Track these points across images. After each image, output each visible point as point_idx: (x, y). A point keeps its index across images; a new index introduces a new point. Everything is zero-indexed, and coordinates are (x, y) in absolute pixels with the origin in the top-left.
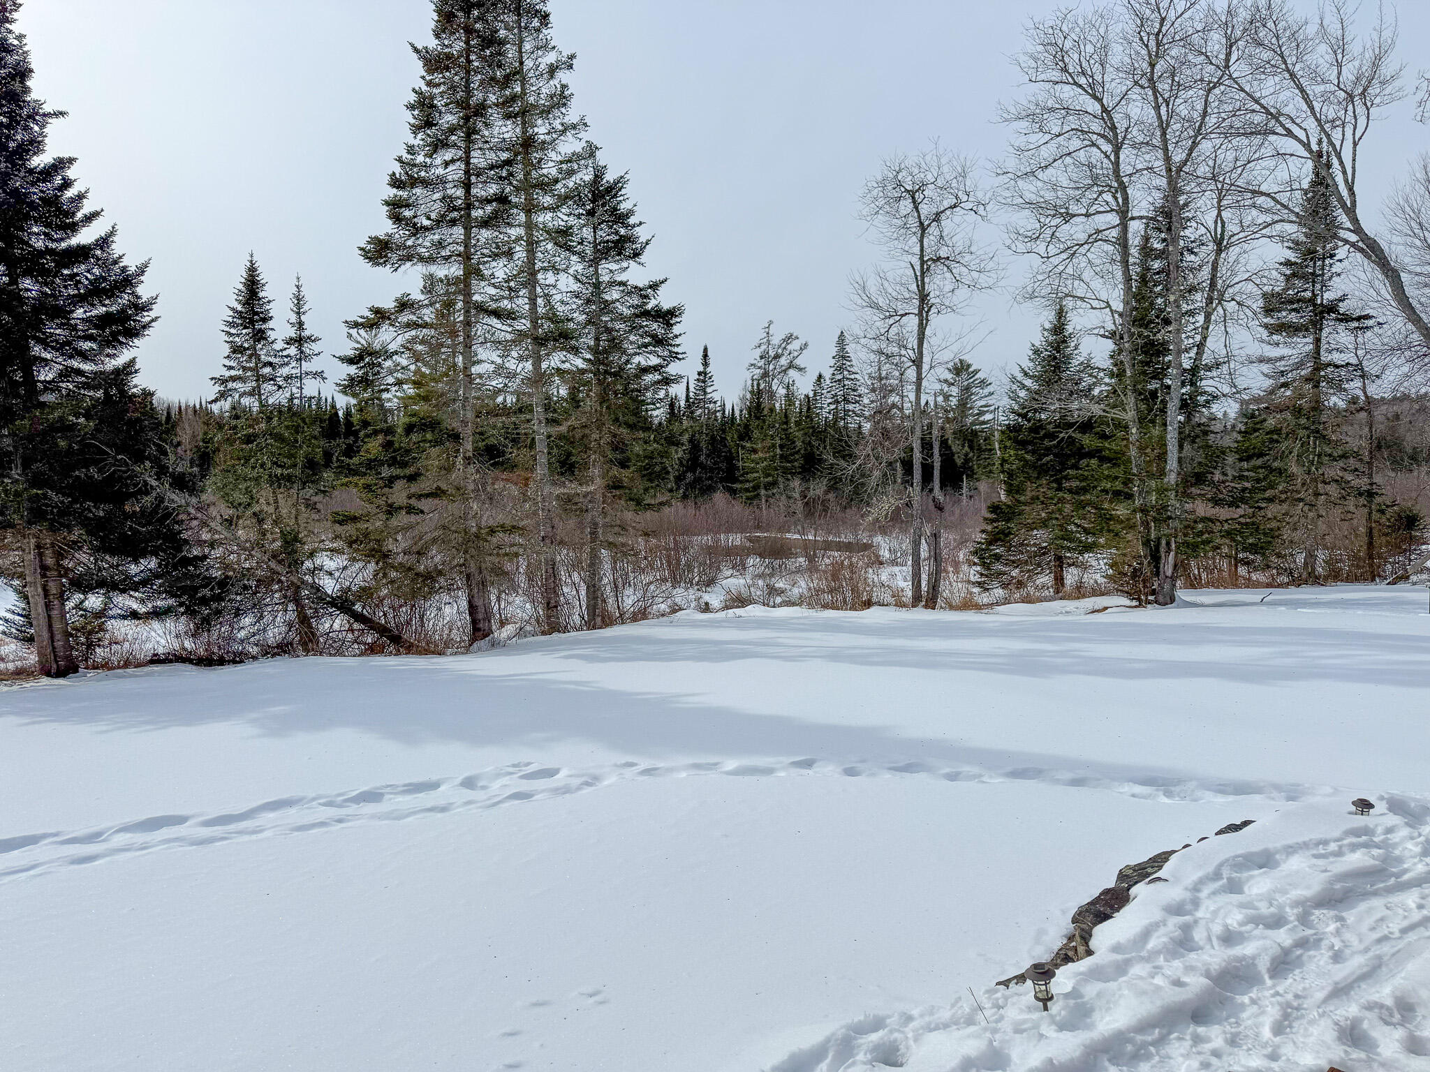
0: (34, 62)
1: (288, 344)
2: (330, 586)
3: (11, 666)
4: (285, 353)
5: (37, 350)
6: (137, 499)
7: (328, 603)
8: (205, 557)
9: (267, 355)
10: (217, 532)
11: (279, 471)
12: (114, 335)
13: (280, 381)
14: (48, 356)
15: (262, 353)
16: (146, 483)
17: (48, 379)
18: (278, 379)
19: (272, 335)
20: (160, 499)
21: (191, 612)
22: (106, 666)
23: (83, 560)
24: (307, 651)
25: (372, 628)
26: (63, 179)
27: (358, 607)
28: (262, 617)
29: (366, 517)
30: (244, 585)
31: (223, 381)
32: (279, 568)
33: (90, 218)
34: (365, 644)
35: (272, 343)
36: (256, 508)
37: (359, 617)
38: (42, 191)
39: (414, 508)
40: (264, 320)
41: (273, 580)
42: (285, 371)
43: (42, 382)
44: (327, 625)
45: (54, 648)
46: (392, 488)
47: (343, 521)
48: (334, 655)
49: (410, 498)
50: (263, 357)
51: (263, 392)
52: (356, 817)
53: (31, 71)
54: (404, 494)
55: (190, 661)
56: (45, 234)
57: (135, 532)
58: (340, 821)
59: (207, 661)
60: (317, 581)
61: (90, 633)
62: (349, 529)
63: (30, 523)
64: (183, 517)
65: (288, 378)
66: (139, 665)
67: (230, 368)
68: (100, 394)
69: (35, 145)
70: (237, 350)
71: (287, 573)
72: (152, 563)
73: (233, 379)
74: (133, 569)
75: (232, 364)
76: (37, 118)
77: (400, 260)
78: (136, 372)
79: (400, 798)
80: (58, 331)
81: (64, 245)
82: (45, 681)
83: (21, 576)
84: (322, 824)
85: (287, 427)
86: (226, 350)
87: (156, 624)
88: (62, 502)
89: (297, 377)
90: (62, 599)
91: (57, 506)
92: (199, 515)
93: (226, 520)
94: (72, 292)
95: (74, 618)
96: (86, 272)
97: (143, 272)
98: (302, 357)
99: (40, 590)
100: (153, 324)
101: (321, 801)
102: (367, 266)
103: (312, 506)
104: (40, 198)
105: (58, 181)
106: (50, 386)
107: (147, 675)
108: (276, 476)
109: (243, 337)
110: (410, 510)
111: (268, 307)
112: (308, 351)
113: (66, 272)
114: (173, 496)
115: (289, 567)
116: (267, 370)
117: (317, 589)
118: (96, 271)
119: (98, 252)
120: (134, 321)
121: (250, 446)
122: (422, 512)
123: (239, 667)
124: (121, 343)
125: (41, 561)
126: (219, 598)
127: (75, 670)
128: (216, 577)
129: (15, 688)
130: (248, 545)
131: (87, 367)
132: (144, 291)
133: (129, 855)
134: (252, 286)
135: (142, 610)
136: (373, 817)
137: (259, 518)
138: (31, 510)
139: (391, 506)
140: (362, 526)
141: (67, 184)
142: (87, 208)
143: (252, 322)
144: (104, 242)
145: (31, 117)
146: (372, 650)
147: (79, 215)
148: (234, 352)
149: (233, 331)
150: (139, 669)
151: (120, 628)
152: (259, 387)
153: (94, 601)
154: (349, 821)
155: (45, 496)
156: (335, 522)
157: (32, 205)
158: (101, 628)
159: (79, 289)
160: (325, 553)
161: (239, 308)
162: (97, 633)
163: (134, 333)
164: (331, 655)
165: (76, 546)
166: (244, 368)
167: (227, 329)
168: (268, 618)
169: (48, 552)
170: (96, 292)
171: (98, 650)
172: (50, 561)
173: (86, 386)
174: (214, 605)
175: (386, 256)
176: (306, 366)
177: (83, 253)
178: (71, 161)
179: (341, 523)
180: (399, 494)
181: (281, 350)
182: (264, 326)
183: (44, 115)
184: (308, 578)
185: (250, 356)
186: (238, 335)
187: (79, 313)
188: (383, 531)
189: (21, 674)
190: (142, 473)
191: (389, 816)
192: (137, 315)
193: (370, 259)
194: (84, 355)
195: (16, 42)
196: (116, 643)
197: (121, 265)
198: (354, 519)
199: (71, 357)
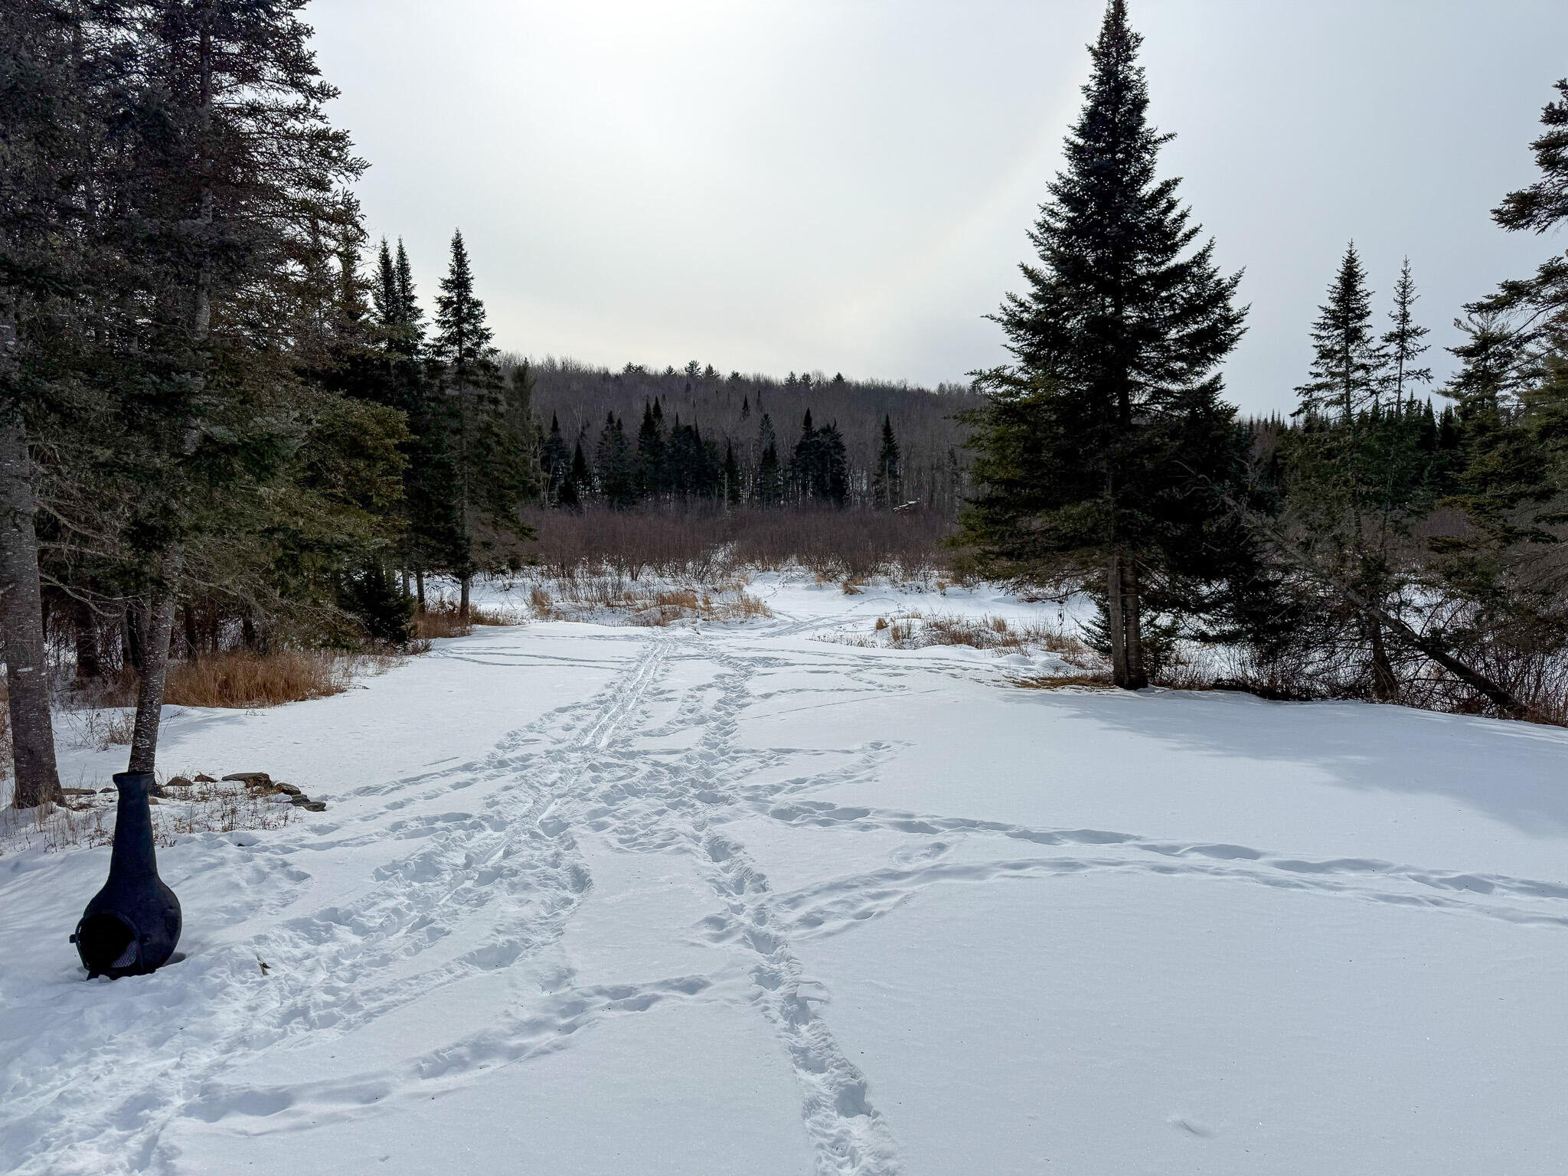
0: (1151, 93)
1: (1387, 340)
2: (1417, 625)
3: (1090, 673)
4: (1382, 352)
5: (1134, 375)
6: (1214, 520)
7: (1416, 644)
8: (1277, 583)
9: (1361, 356)
10: (1291, 556)
11: (1364, 489)
12: (1204, 352)
13: (1374, 385)
14: (1142, 380)
15: (1355, 354)
16: (1224, 503)
17: (1141, 402)
18: (1372, 383)
19: (1367, 333)
20: (1237, 519)
21: (1257, 641)
22: (1170, 684)
23: (1159, 580)
24: (1384, 698)
25: (1467, 681)
26: (1168, 202)
27: (1452, 654)
28: (1333, 653)
29: (1476, 544)
30: (1317, 616)
31: (1309, 391)
32: (1358, 600)
33: (1188, 237)
34: (1459, 700)
35: (1368, 342)
36: (1337, 531)
37: (1453, 666)
38: (1149, 218)
39: (1543, 534)
40: (1361, 317)
41: (1350, 613)
42: (1381, 373)
43: (1135, 405)
44: (1411, 671)
45: (1128, 661)
46: (1514, 508)
47: (1443, 547)
48: (1418, 707)
49: (1537, 521)
50: (1355, 359)
51: (1352, 399)
52: (1455, 903)
53: (1147, 101)
54: (1531, 515)
55: (1254, 691)
56: (1148, 260)
57: (1210, 552)
58: (1436, 903)
59: (1270, 693)
60: (1402, 618)
61: (1160, 649)
62: (1452, 559)
63: (1115, 541)
64: (1257, 538)
65: (1384, 381)
66: (1202, 688)
67: (1318, 375)
68: (1186, 413)
69: (1146, 173)
70: (1326, 354)
71: (1368, 606)
72: (1223, 586)
73: (1319, 387)
74: (1204, 590)
75: (1320, 370)
76: (1149, 146)
77: (1550, 216)
78: (1221, 388)
79: (1517, 896)
80: (1153, 354)
81: (1163, 268)
82: (1119, 691)
83: (1105, 591)
84: (1414, 901)
85: (1380, 439)
86: (1314, 354)
87: (1220, 648)
88: (1146, 522)
89: (1394, 379)
90: (1138, 615)
91: (1141, 526)
92: (1275, 537)
93: (1302, 543)
94: (1167, 313)
95: (1146, 633)
96: (1181, 292)
97: (1236, 282)
98: (1404, 354)
99: (1119, 604)
100: (1241, 336)
101: (1412, 874)
102: (1503, 232)
103: (1401, 529)
104: (1147, 225)
105: (1163, 204)
106: (1141, 410)
107: (1212, 699)
108: (1360, 494)
109: (1334, 340)
110: (1537, 537)
111: (1366, 301)
112: (1411, 347)
113: (1164, 294)
114: (1250, 517)
115: (1371, 599)
116: (1360, 374)
117: (1400, 627)
118: (1192, 289)
119: (1195, 270)
120: (1224, 335)
121: (1333, 461)
122: (1555, 540)
123: (1307, 706)
124: (1209, 359)
125: (1122, 577)
126: (1289, 628)
127: (1145, 686)
128: (1287, 605)
129: (1094, 693)
130: (1325, 571)
131: (1175, 387)
132: (1235, 304)
133: (1204, 876)
134: (1350, 277)
135: (1212, 633)
136: (1479, 909)
137: (1339, 542)
138: (1117, 529)
139: (1510, 530)
140: (1467, 554)
141: (1171, 205)
142: (1188, 226)
143: (1346, 320)
144: (1201, 258)
145: (1144, 147)
146: (1469, 707)
147: (1180, 235)
148: (1322, 357)
149: (1323, 333)
150: (1204, 692)
151: (1186, 648)
152: (1348, 394)
153: (1164, 620)
154: (1448, 906)
155: (1132, 515)
156: (1432, 549)
157: (1141, 235)
158: (1168, 647)
159: (1174, 310)
160: (1413, 586)
161: (1332, 306)
162: (1164, 651)
163: (1222, 348)
164: (1413, 705)
165: (1152, 564)
166: (1333, 375)
167: (1316, 332)
168: (1340, 655)
169: (1129, 570)
170: (1192, 309)
171: (1165, 669)
172: (1129, 578)
173: (1175, 406)
174: (1282, 634)
175: (1530, 215)
176: (1408, 365)
177: (1180, 273)
178: (1176, 182)
179: (1439, 551)
180: (1523, 517)
181: (1378, 350)
182: (1359, 324)
183: (1156, 142)
184: (1392, 614)
185: (1340, 360)
186: (1329, 338)
187: (1173, 334)
188: (1494, 563)
189: (1098, 681)
190: (1221, 493)
191: (1500, 913)
192: (1227, 329)
193: (1507, 222)
194: (1175, 376)
195: (1135, 77)
196: (1182, 663)
197: (1216, 278)
198: (1458, 546)
199: (1161, 378)
